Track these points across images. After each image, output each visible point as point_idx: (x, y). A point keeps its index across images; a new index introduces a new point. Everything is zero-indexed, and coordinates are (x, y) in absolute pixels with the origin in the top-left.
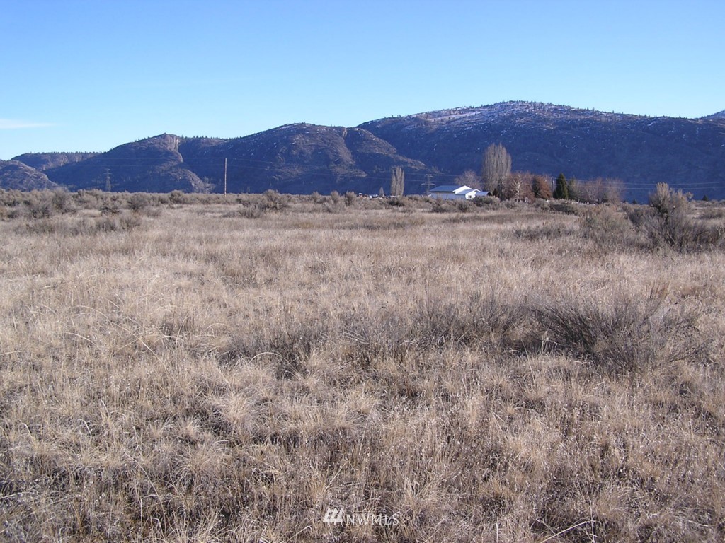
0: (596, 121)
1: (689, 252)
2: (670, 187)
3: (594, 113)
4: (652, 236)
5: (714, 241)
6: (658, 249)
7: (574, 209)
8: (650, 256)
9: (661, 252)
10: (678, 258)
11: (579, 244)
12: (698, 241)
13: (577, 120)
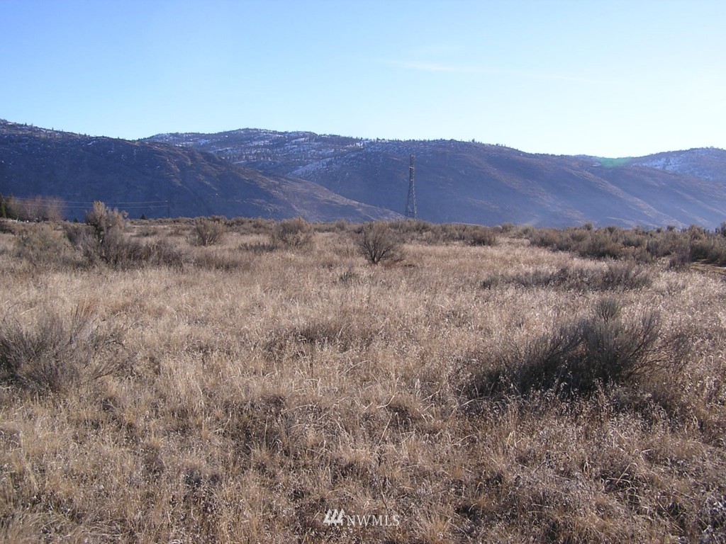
0: (34, 138)
1: (123, 269)
2: (106, 205)
3: (32, 129)
4: (87, 254)
5: (146, 259)
6: (94, 267)
7: (11, 228)
8: (85, 274)
9: (97, 269)
10: (112, 275)
11: (12, 264)
12: (132, 258)
13: (14, 135)
